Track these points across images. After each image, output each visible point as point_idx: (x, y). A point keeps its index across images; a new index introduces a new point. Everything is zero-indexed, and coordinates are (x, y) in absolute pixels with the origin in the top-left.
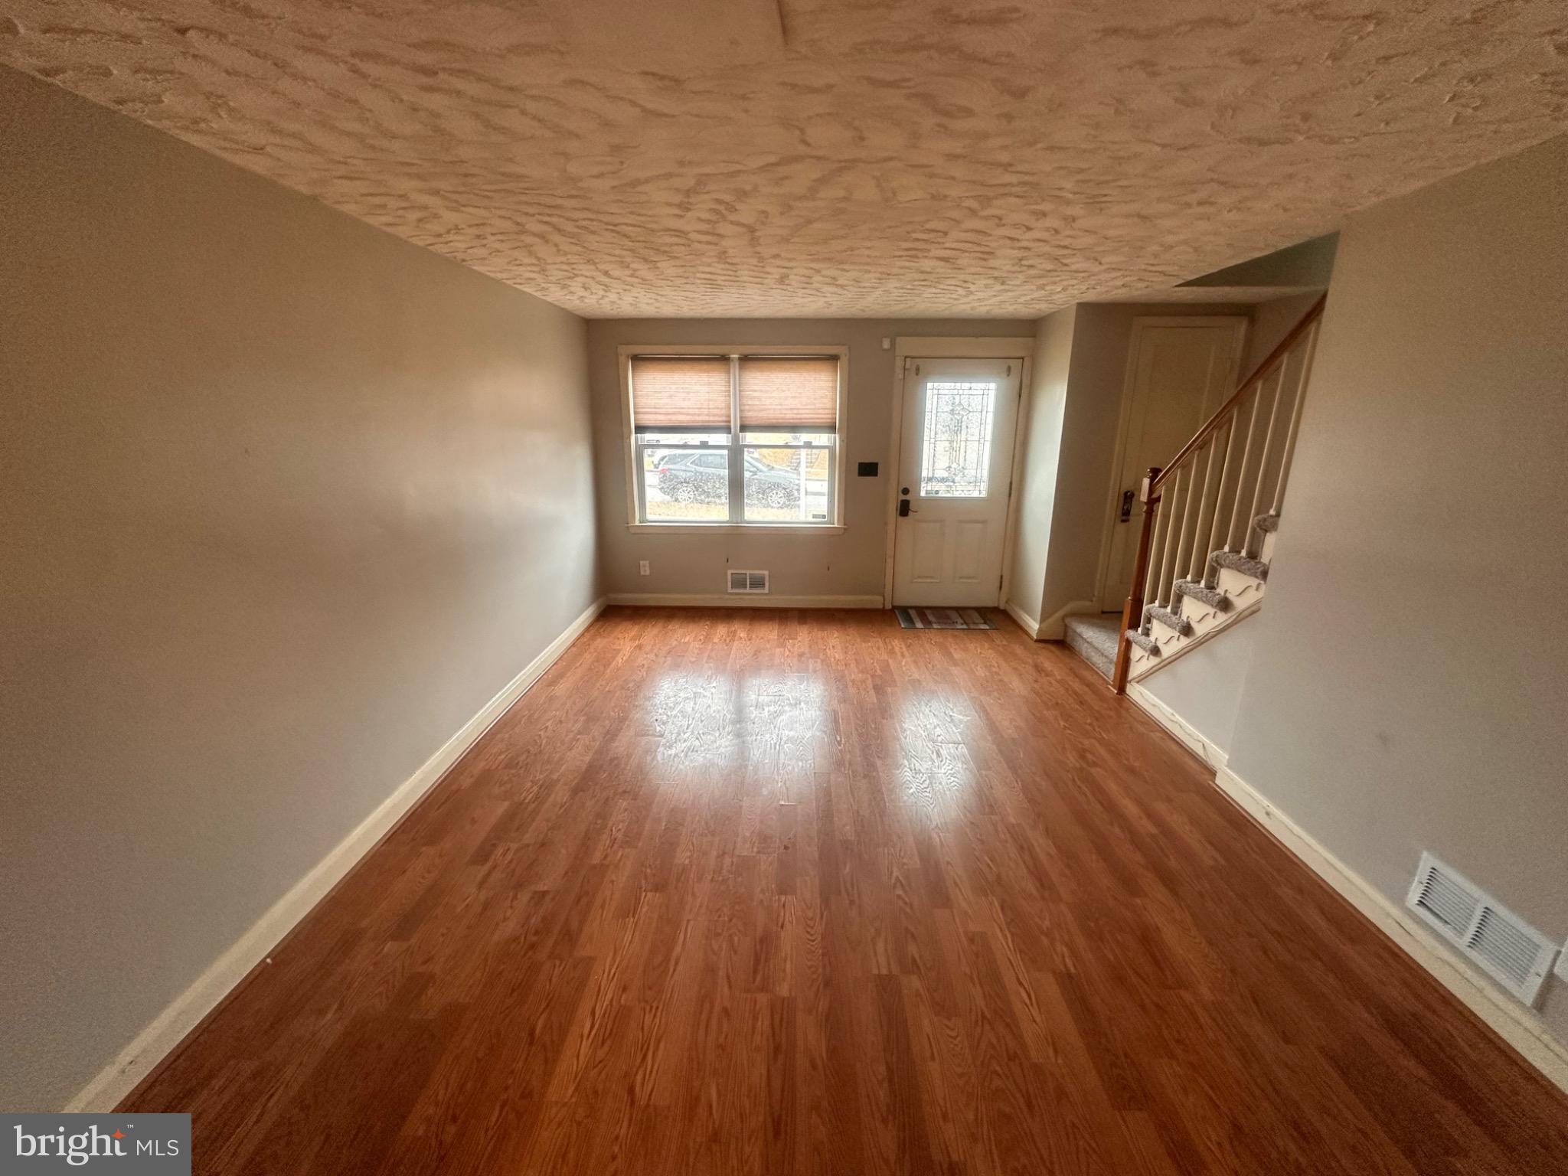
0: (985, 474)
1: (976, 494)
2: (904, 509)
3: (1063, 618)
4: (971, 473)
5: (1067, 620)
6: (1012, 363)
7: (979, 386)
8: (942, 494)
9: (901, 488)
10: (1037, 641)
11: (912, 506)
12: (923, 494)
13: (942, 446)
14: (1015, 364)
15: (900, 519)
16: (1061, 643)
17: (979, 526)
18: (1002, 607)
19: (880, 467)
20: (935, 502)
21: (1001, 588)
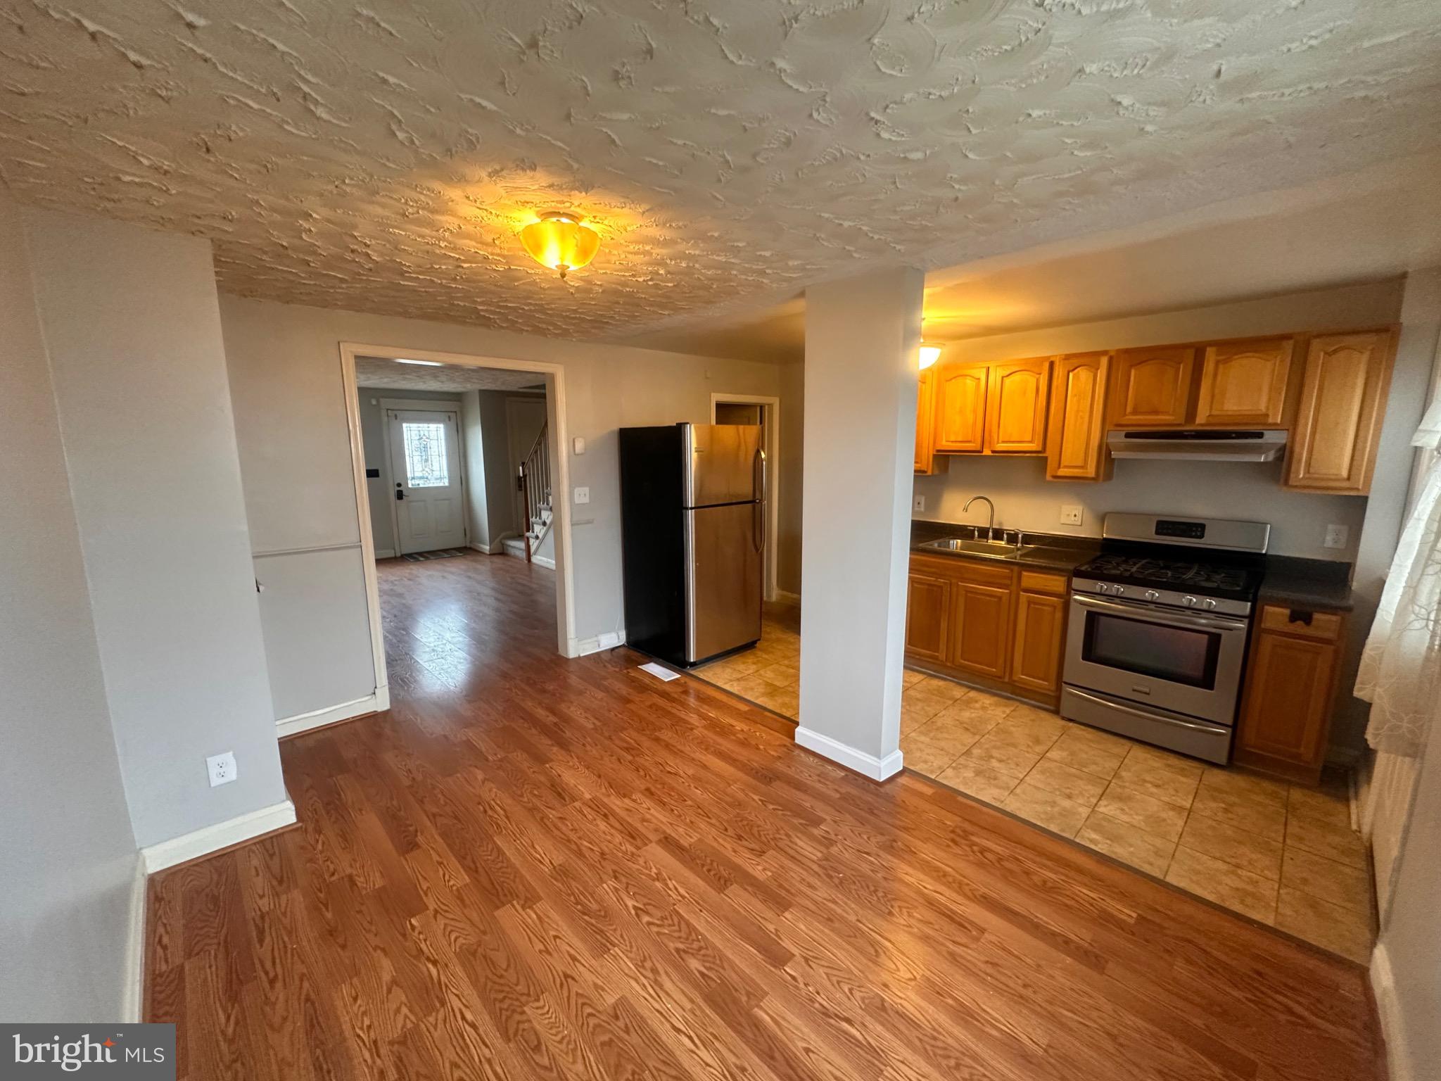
0: (446, 473)
1: (441, 485)
2: (400, 495)
3: (501, 542)
4: (437, 474)
5: (503, 541)
6: (450, 414)
7: (433, 426)
8: (421, 486)
9: (396, 483)
10: (490, 555)
11: (404, 493)
12: (410, 486)
13: (417, 459)
14: (453, 415)
15: (398, 501)
16: (502, 552)
17: (447, 502)
18: (468, 545)
19: (380, 472)
20: (417, 490)
21: (465, 534)
